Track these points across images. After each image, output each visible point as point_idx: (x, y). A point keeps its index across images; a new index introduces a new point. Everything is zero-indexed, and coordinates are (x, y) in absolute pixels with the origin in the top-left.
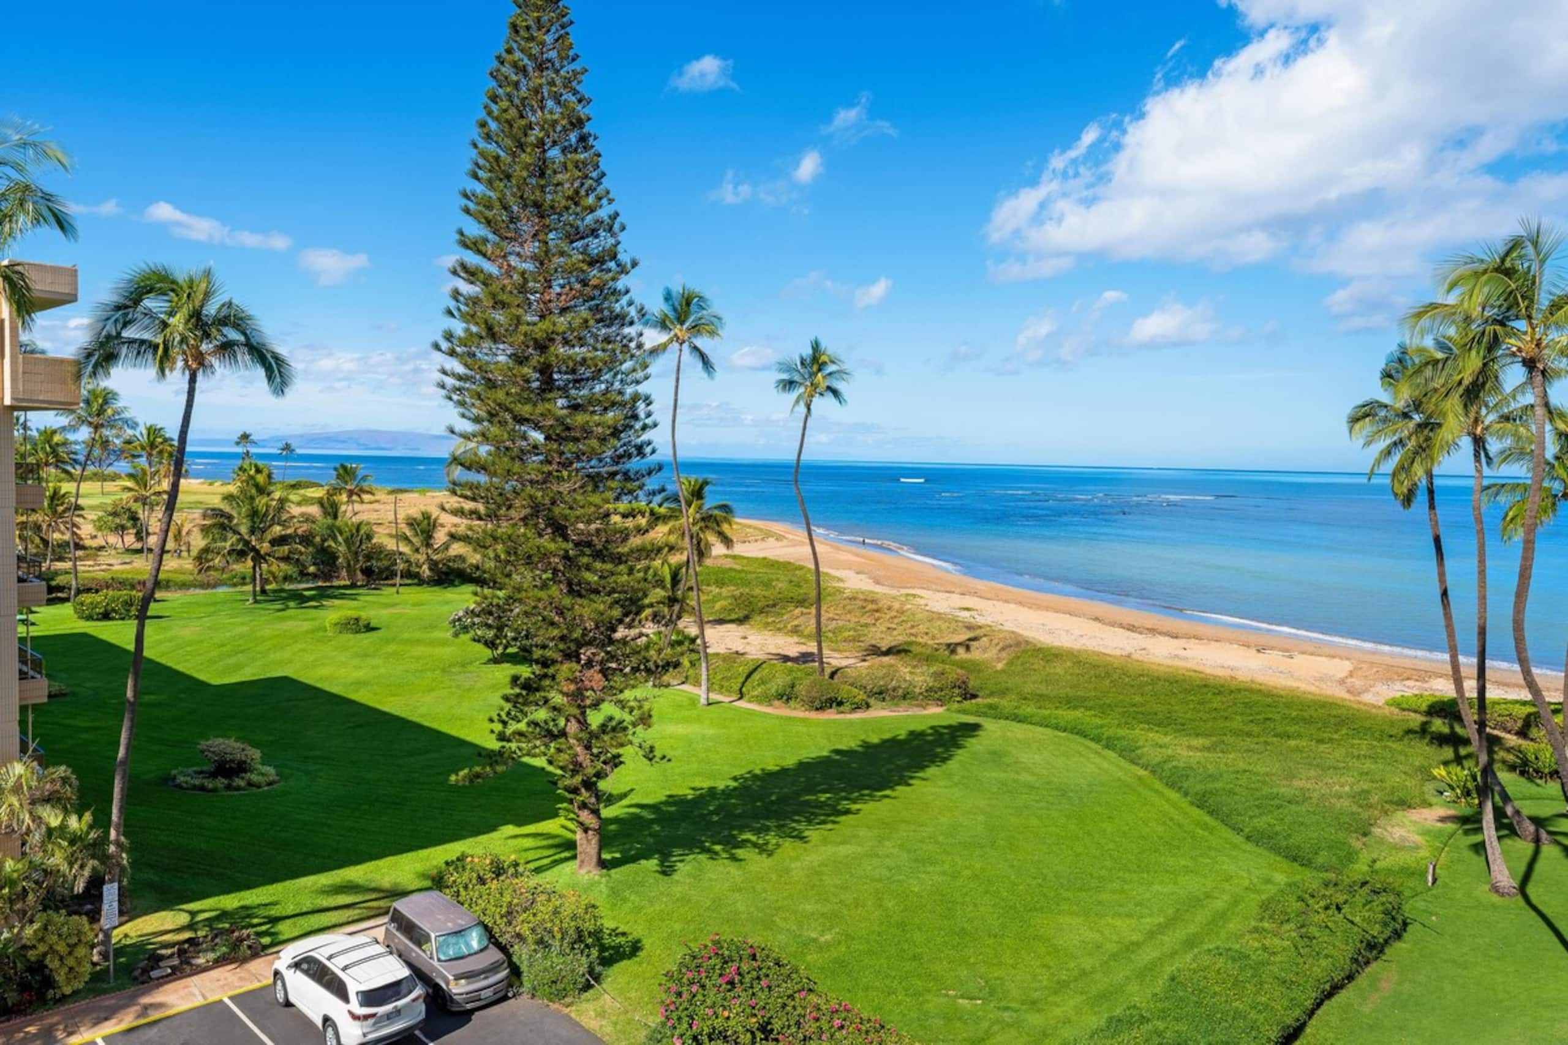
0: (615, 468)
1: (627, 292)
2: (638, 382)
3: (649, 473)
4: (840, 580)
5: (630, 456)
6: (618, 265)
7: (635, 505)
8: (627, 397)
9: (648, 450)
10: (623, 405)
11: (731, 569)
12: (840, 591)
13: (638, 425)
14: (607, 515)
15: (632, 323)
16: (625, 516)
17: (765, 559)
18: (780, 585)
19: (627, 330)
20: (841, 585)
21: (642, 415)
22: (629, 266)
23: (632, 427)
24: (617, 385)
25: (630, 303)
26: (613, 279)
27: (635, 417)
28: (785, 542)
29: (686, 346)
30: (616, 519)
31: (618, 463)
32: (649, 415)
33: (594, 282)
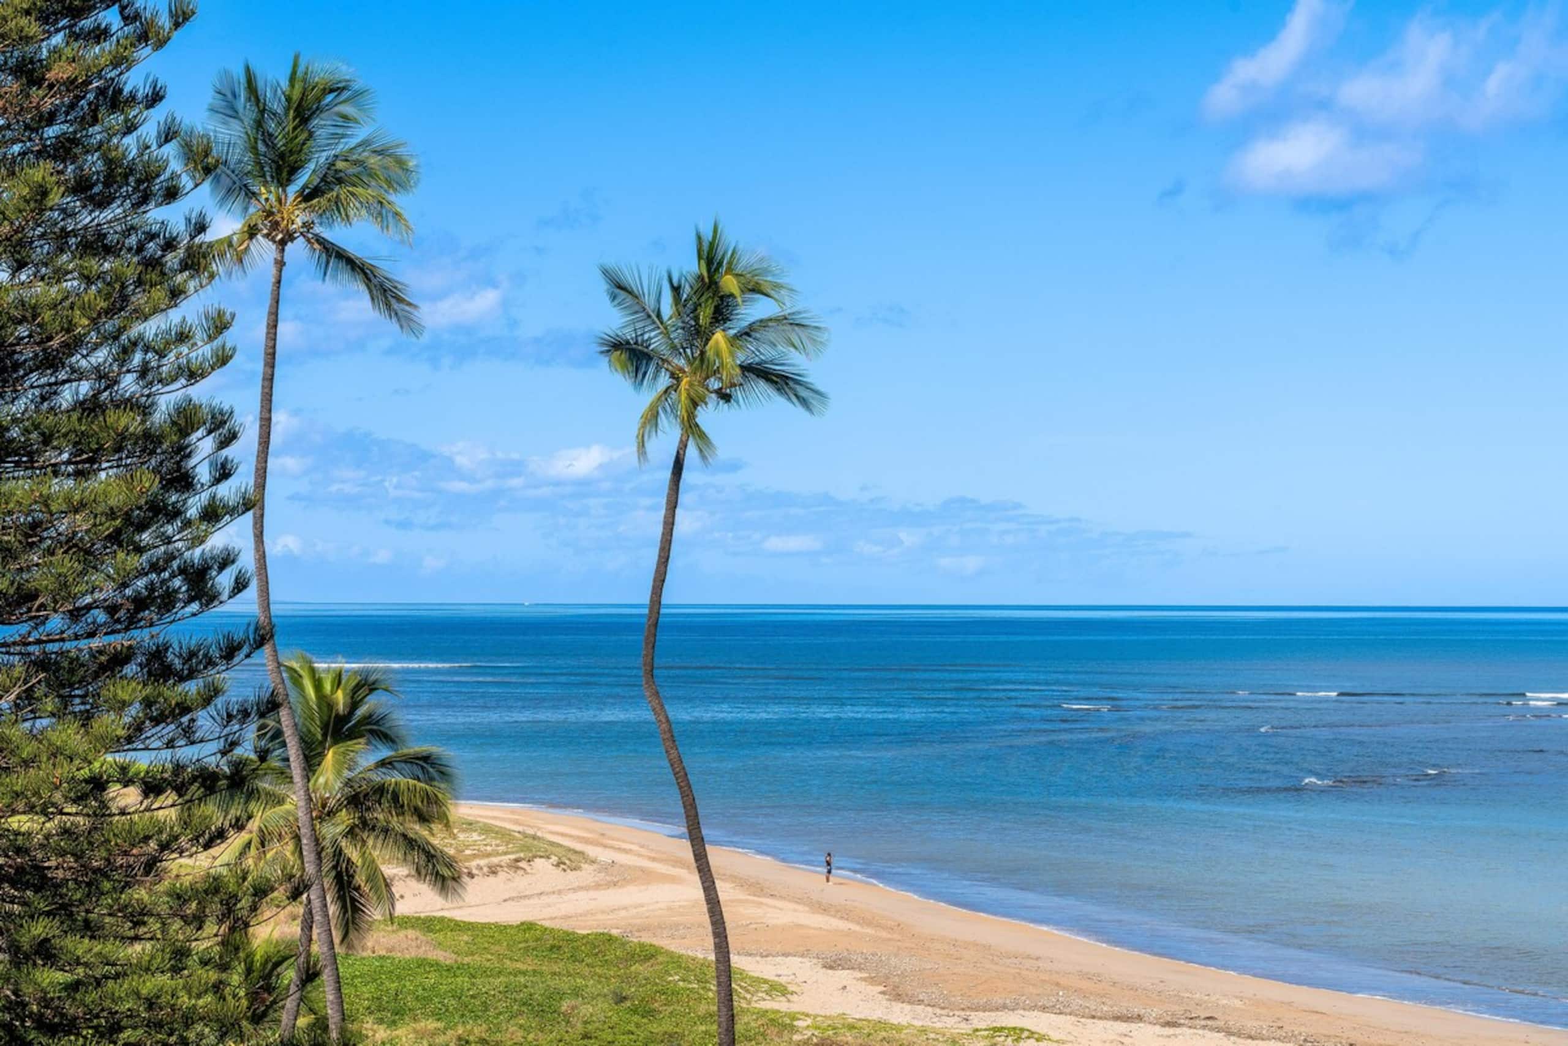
0: (119, 641)
1: (155, 98)
2: (193, 375)
3: (230, 651)
4: (778, 989)
5: (168, 602)
6: (127, 19)
7: (186, 753)
8: (160, 416)
9: (224, 580)
10: (150, 440)
11: (422, 963)
12: (783, 1025)
13: (194, 506)
14: (98, 784)
15: (172, 194)
16: (152, 788)
17: (528, 927)
18: (586, 1010)
19: (156, 214)
20: (779, 1005)
21: (203, 474)
22: (164, 21)
23: (175, 513)
24: (129, 384)
25: (168, 135)
26: (120, 61)
27: (184, 481)
28: (587, 874)
29: (297, 249)
30: (129, 797)
31: (132, 622)
32: (223, 473)
33: (60, 72)
